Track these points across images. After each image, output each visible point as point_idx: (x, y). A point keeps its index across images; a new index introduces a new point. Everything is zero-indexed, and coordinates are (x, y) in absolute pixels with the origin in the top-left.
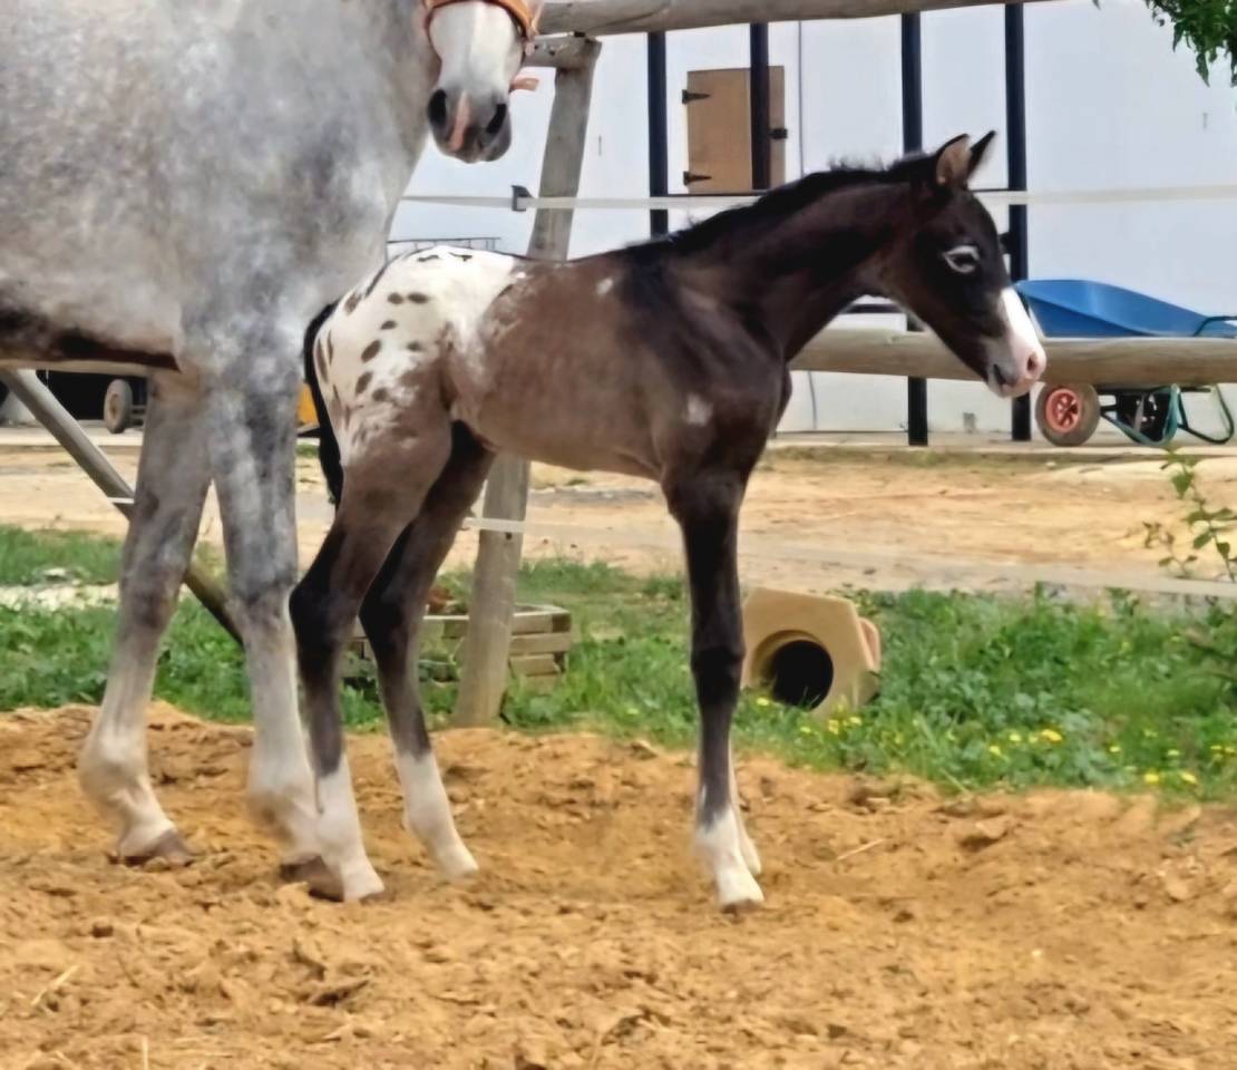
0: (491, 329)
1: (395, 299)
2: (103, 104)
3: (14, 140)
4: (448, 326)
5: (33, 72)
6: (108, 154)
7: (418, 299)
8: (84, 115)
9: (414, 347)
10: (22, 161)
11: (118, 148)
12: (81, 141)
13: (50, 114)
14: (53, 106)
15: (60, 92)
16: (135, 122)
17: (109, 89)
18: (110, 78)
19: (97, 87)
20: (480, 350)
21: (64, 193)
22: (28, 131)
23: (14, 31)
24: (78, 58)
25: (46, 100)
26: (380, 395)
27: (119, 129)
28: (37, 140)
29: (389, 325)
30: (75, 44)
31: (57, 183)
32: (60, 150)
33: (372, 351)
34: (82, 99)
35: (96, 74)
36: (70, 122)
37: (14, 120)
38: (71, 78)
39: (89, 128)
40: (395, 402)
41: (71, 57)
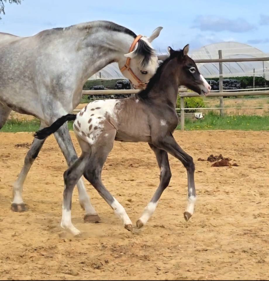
0: (116, 111)
1: (93, 110)
2: (21, 68)
3: (2, 72)
4: (107, 112)
6: (22, 77)
7: (98, 108)
8: (16, 69)
9: (99, 118)
10: (4, 76)
11: (25, 77)
12: (15, 74)
13: (10, 68)
14: (10, 66)
16: (28, 72)
17: (22, 65)
18: (23, 63)
19: (20, 64)
20: (115, 116)
21: (12, 83)
22: (5, 70)
24: (18, 58)
26: (96, 128)
27: (25, 73)
28: (7, 72)
29: (92, 115)
30: (18, 55)
31: (11, 81)
32: (11, 75)
33: (90, 121)
34: (16, 66)
35: (21, 62)
36: (13, 70)
37: (2, 68)
38: (15, 62)
39: (18, 72)
40: (100, 128)
41: (16, 58)
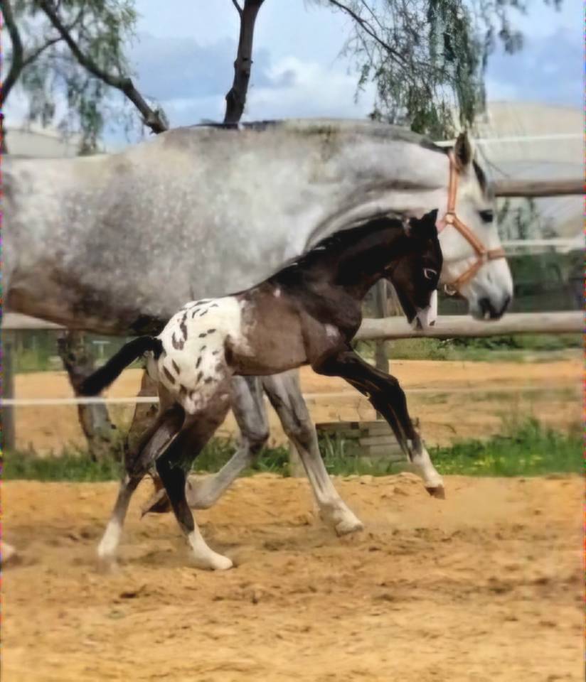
0: (246, 330)
1: (202, 335)
4: (228, 337)
5: (143, 205)
7: (211, 331)
9: (214, 353)
15: (155, 211)
18: (179, 207)
19: (172, 210)
20: (245, 340)
23: (133, 188)
25: (150, 215)
26: (209, 381)
29: (204, 348)
33: (199, 362)
34: (166, 214)
35: (172, 203)
36: (160, 225)
38: (161, 205)
39: (169, 227)
40: (216, 381)
